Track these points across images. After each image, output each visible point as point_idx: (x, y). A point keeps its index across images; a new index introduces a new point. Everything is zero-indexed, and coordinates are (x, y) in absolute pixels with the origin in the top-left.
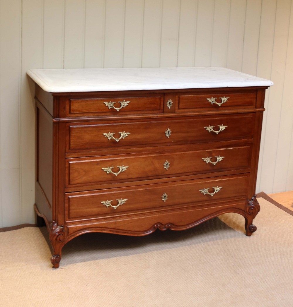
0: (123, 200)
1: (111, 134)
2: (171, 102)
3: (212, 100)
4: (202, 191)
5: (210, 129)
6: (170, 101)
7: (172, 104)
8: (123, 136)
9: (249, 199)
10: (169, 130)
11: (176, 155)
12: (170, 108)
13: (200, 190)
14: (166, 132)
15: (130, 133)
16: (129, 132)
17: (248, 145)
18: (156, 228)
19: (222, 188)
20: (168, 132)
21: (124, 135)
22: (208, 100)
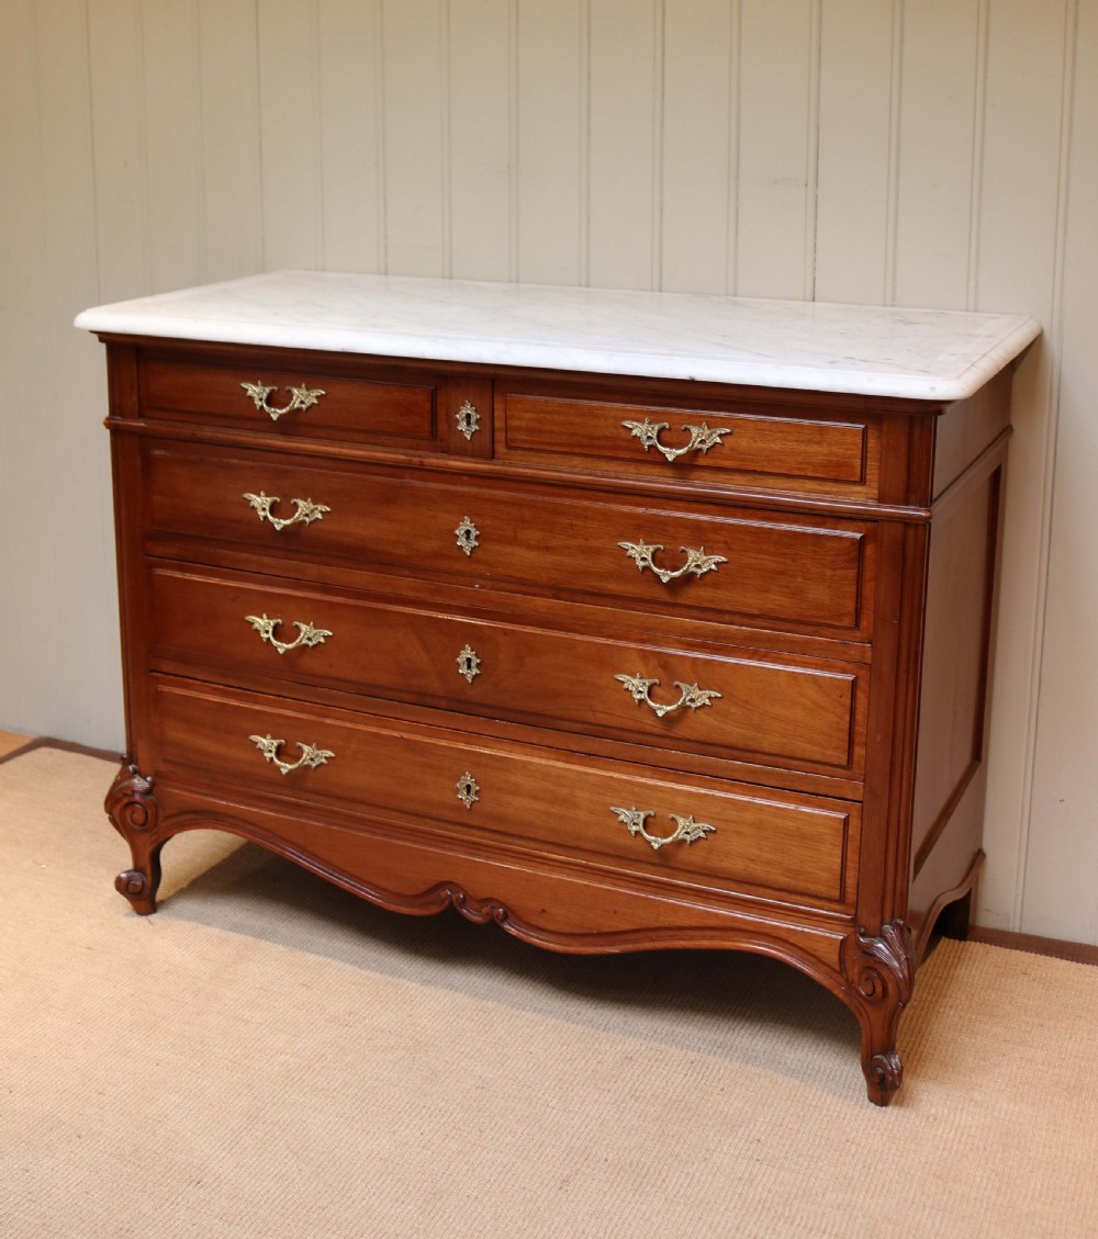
0: (320, 752)
1: (268, 499)
2: (473, 414)
3: (643, 430)
4: (625, 815)
5: (640, 552)
6: (467, 409)
7: (477, 422)
8: (307, 515)
9: (863, 926)
10: (467, 524)
11: (506, 632)
12: (468, 437)
13: (613, 809)
14: (457, 532)
15: (329, 509)
16: (327, 504)
17: (844, 671)
18: (447, 902)
19: (711, 831)
20: (465, 532)
21: (307, 510)
22: (631, 429)
